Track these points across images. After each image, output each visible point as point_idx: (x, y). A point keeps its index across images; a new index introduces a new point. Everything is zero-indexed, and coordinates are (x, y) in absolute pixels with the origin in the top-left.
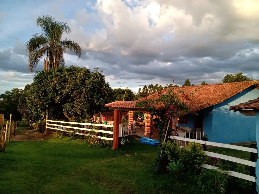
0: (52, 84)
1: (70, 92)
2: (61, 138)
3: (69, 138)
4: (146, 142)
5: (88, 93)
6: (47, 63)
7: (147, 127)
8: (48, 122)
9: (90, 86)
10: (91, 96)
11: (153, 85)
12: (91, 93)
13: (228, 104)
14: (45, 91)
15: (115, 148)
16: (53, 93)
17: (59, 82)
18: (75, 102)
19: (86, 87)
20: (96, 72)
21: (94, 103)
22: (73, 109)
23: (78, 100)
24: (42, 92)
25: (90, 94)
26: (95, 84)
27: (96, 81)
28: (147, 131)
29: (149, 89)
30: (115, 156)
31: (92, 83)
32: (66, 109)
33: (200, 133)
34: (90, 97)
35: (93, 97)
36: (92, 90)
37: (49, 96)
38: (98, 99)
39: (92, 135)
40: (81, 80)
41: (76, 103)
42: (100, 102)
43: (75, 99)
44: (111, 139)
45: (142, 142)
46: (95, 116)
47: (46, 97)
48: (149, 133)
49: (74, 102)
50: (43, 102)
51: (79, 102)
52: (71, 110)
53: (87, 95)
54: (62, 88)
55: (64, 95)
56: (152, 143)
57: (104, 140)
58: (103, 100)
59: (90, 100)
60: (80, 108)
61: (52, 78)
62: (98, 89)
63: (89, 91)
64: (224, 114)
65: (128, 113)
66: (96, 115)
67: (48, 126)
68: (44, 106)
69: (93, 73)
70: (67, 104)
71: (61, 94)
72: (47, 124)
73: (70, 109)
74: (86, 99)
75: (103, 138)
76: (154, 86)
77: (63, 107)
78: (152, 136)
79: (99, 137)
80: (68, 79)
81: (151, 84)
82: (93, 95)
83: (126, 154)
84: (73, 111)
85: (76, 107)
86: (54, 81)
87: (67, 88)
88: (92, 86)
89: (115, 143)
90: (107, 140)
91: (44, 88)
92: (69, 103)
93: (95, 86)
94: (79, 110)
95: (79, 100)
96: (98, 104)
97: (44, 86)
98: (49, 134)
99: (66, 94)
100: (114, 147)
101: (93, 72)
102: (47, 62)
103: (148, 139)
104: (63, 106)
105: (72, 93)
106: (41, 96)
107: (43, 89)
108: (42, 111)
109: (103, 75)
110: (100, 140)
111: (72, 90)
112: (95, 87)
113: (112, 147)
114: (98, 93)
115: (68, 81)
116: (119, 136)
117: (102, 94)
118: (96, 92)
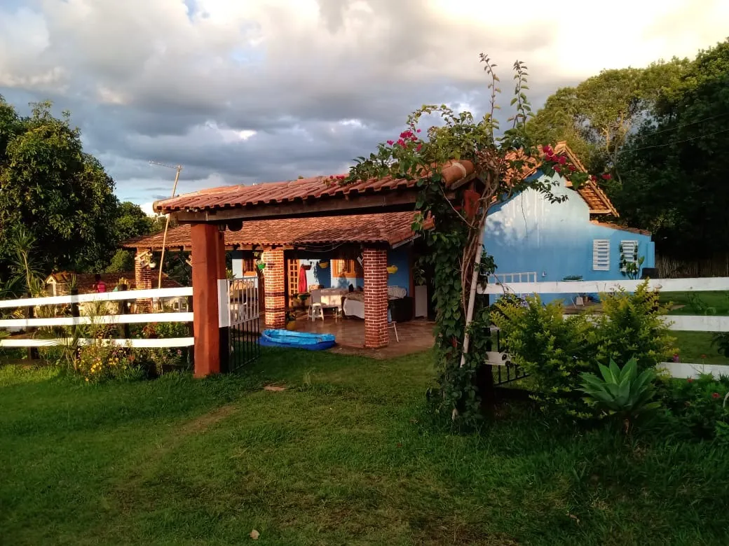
4: (289, 344)
5: (24, 190)
9: (29, 161)
10: (39, 202)
12: (39, 190)
13: (500, 210)
15: (207, 372)
19: (13, 165)
20: (41, 116)
21: (52, 227)
25: (34, 194)
26: (52, 156)
27: (54, 146)
28: (276, 310)
30: (229, 400)
31: (39, 152)
34: (36, 206)
35: (46, 206)
36: (39, 178)
38: (68, 213)
39: (82, 342)
42: (76, 226)
45: (273, 345)
46: (55, 278)
48: (282, 313)
53: (22, 197)
56: (310, 343)
57: (142, 350)
58: (85, 216)
59: (36, 217)
62: (64, 176)
63: (27, 180)
66: (58, 276)
69: (28, 118)
74: (17, 215)
75: (138, 343)
78: (292, 324)
79: (121, 342)
82: (48, 199)
83: (266, 385)
88: (39, 163)
89: (206, 353)
90: (156, 350)
93: (49, 163)
96: (67, 232)
100: (202, 369)
101: (32, 116)
109: (71, 128)
110: (128, 351)
112: (51, 169)
113: (192, 368)
114: (65, 192)
116: (220, 326)
117: (78, 195)
118: (57, 188)
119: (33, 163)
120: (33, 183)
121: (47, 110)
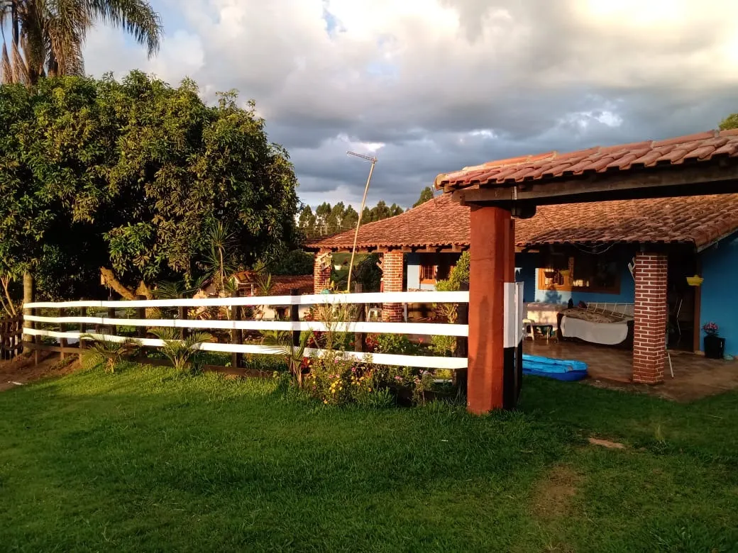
0: (56, 142)
1: (142, 172)
2: (118, 371)
5: (218, 180)
6: (17, 67)
9: (222, 150)
10: (231, 193)
11: (329, 206)
12: (233, 180)
14: (24, 172)
16: (63, 178)
17: (87, 130)
18: (160, 221)
19: (208, 153)
20: (227, 106)
21: (241, 222)
22: (150, 248)
23: (173, 208)
24: (11, 172)
25: (228, 187)
26: (245, 144)
29: (318, 218)
32: (122, 249)
34: (229, 198)
35: (238, 199)
36: (233, 167)
37: (45, 193)
38: (258, 206)
40: (185, 126)
41: (164, 224)
42: (266, 222)
43: (159, 205)
46: (238, 277)
47: (31, 194)
49: (155, 220)
50: (17, 217)
51: (178, 219)
52: (143, 253)
53: (216, 188)
54: (99, 160)
55: (113, 188)
58: (274, 211)
60: (186, 242)
61: (53, 113)
62: (255, 167)
63: (222, 169)
66: (242, 275)
68: (21, 238)
69: (216, 108)
70: (127, 231)
71: (101, 182)
72: (28, 318)
73: (140, 250)
74: (210, 207)
75: (379, 359)
76: (332, 206)
77: (108, 242)
80: (124, 122)
81: (325, 203)
82: (240, 191)
84: (152, 259)
85: (164, 241)
86: (63, 128)
87: (126, 155)
88: (233, 152)
91: (20, 155)
92: (134, 222)
93: (242, 152)
94: (182, 251)
95: (177, 209)
96: (256, 227)
97: (15, 150)
98: (42, 359)
99: (121, 183)
100: (480, 402)
101: (218, 106)
102: (17, 61)
104: (106, 237)
105: (150, 178)
106: (7, 191)
107: (16, 164)
108: (12, 260)
109: (257, 120)
111: (151, 168)
114: (255, 183)
115: (127, 127)
116: (505, 347)
117: (266, 189)
118: (248, 180)
119: (227, 151)
120: (223, 173)
121: (233, 99)
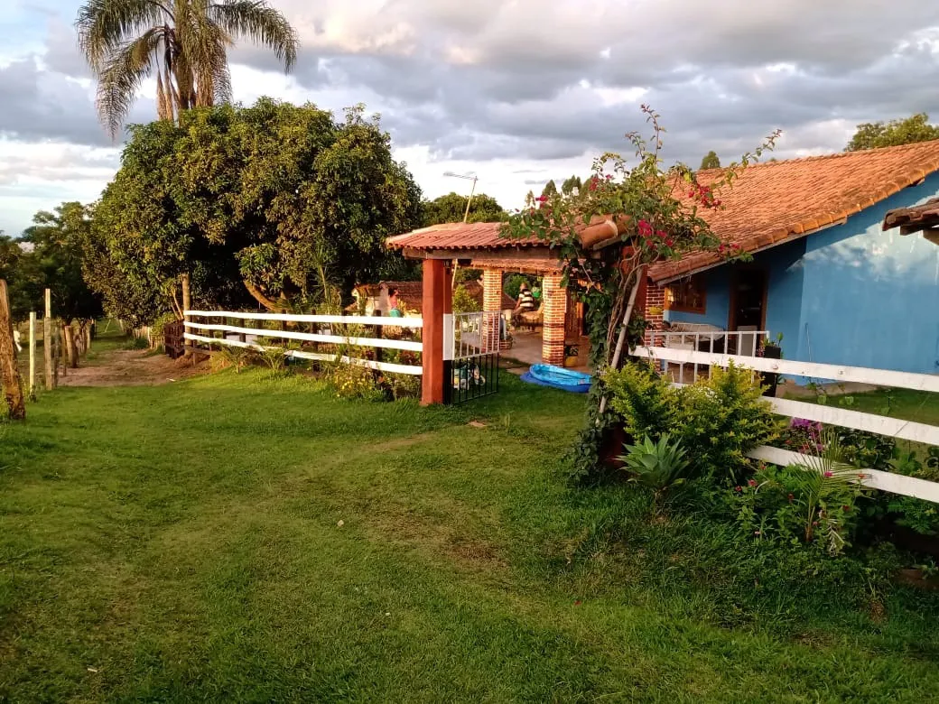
0: (191, 174)
1: (261, 200)
2: (241, 372)
3: (268, 372)
4: (548, 382)
5: (327, 204)
6: (170, 95)
7: (553, 326)
8: (192, 319)
9: (331, 175)
10: (340, 217)
11: (579, 179)
12: (339, 204)
13: (864, 232)
14: (168, 203)
15: (430, 402)
16: (198, 206)
17: (215, 163)
18: (282, 241)
19: (319, 179)
20: (353, 122)
21: (352, 242)
22: (274, 266)
23: (291, 230)
24: (157, 203)
25: (337, 210)
26: (354, 168)
27: (356, 157)
28: (553, 343)
29: (564, 196)
30: (431, 429)
31: (341, 166)
32: (250, 267)
33: (753, 335)
34: (338, 220)
35: (347, 221)
36: (341, 192)
37: (184, 221)
38: (368, 227)
39: (346, 359)
40: (299, 154)
41: (286, 244)
42: (376, 240)
43: (280, 227)
44: (417, 370)
45: (531, 381)
46: (359, 291)
47: (174, 221)
48: (561, 347)
49: (278, 241)
50: (163, 241)
51: (296, 240)
52: (268, 270)
53: (325, 211)
54: (228, 188)
55: (239, 216)
56: (569, 384)
57: (393, 376)
58: (384, 230)
59: (339, 230)
60: (302, 261)
61: (190, 147)
62: (366, 188)
63: (329, 194)
64: (848, 268)
65: (481, 279)
66: (362, 289)
67: (194, 331)
68: (167, 258)
69: (343, 125)
70: (254, 250)
71: (228, 210)
72: (187, 324)
73: (266, 268)
74: (321, 229)
75: (385, 367)
76: (583, 181)
77: (238, 261)
78: (571, 360)
79: (373, 364)
80: (248, 152)
81: (573, 177)
82: (349, 213)
83: (473, 421)
84: (277, 276)
85: (285, 261)
86: (196, 161)
87: (247, 185)
88: (342, 177)
89: (431, 383)
90: (401, 376)
91: (164, 187)
92: (259, 242)
93: (351, 175)
94: (298, 269)
95: (294, 231)
96: (366, 246)
97: (160, 183)
98: (199, 361)
99: (244, 210)
100: (426, 399)
101: (345, 122)
102: (169, 89)
103: (553, 368)
104: (237, 256)
105: (267, 205)
106: (155, 219)
107: (161, 195)
108: (163, 277)
109: (382, 133)
110: (377, 373)
111: (268, 195)
112: (353, 180)
113: (420, 396)
114: (366, 205)
115: (250, 157)
116: (444, 359)
117: (380, 208)
118: (359, 201)
119: (337, 176)
120: (334, 198)
121: (360, 114)
